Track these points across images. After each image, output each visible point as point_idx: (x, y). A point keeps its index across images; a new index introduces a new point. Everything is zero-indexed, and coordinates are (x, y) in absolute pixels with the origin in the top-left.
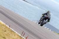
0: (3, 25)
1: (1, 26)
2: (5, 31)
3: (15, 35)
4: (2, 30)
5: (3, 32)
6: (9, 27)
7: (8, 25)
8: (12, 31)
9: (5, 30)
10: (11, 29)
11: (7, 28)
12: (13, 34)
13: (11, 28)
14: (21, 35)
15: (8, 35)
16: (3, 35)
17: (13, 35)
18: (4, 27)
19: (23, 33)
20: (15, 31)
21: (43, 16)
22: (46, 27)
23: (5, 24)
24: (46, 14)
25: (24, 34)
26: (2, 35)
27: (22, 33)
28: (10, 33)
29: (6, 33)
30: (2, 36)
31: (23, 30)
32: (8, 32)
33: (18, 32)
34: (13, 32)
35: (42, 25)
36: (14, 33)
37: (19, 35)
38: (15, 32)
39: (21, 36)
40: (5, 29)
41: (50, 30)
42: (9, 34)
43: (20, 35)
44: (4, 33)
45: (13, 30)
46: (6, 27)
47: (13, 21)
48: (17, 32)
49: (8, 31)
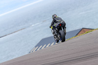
24: (55, 21)
35: (63, 40)
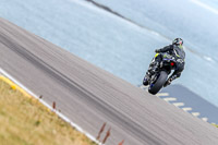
0: (30, 101)
1: (23, 103)
2: (38, 123)
3: (73, 139)
4: (28, 118)
5: (28, 125)
6: (50, 107)
7: (47, 100)
8: (62, 124)
9: (36, 119)
10: (61, 115)
11: (45, 113)
12: (67, 133)
13: (57, 113)
14: (98, 138)
15: (49, 137)
16: (31, 137)
17: (68, 138)
18: (33, 108)
19: (105, 131)
20: (73, 125)
21: (159, 58)
22: (189, 109)
23: (37, 97)
25: (108, 134)
26: (27, 139)
27: (102, 131)
28: (55, 132)
29: (39, 129)
30: (24, 141)
31: (103, 118)
32: (47, 125)
33: (84, 128)
34: (67, 125)
36: (71, 129)
37: (87, 139)
38: (74, 128)
39: (97, 142)
40: (35, 114)
41: (205, 119)
42: (52, 135)
43: (94, 139)
44: (32, 132)
45: (67, 120)
46: (42, 108)
47: (68, 84)
48: (80, 125)
49: (47, 121)
